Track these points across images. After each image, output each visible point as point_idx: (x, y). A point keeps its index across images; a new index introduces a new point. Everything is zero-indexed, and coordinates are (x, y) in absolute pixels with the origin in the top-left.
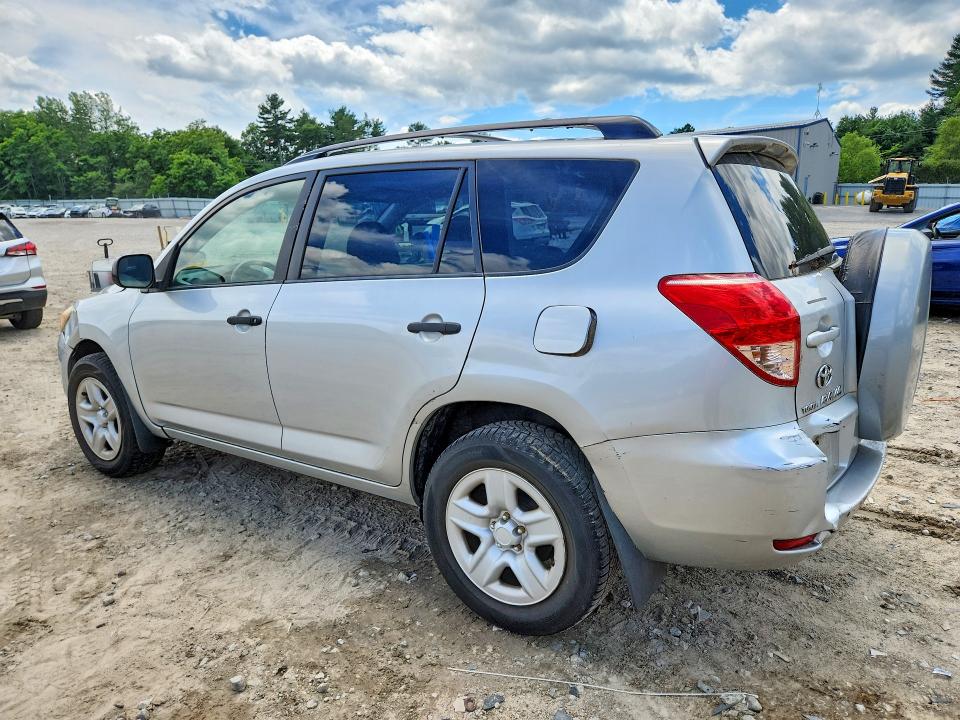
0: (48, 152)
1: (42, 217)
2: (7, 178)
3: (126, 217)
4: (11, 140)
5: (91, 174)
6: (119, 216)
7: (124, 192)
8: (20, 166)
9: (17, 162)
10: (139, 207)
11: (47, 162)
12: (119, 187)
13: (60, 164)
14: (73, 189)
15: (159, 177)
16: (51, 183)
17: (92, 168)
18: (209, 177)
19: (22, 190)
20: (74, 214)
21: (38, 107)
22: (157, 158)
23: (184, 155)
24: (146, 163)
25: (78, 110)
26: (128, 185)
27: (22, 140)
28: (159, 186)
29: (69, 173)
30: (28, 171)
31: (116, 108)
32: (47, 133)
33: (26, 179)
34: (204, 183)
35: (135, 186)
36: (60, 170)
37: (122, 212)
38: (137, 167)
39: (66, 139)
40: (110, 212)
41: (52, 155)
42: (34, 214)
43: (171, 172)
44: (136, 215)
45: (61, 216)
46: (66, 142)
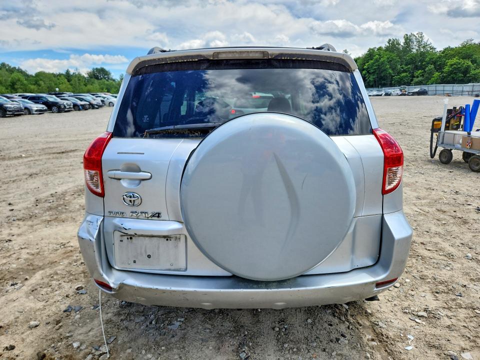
0: (386, 65)
1: (373, 96)
2: (367, 78)
3: (408, 95)
4: (372, 61)
5: (403, 74)
6: (405, 95)
7: (417, 82)
8: (373, 73)
9: (372, 71)
10: (417, 90)
11: (385, 70)
12: (416, 80)
13: (390, 71)
14: (393, 82)
15: (437, 73)
16: (384, 80)
17: (405, 71)
18: (466, 71)
19: (371, 84)
20: (387, 94)
21: (388, 44)
22: (439, 63)
23: (455, 60)
24: (433, 66)
25: (406, 43)
26: (420, 79)
27: (377, 60)
28: (436, 78)
29: (393, 75)
30: (376, 75)
31: (425, 40)
32: (388, 56)
33: (374, 78)
34: (463, 75)
35: (423, 79)
36: (390, 73)
37: (406, 93)
38: (427, 69)
39: (395, 58)
40: (401, 93)
41: (388, 66)
42: (371, 94)
43: (445, 70)
44: (414, 94)
45: (381, 95)
46: (395, 59)
